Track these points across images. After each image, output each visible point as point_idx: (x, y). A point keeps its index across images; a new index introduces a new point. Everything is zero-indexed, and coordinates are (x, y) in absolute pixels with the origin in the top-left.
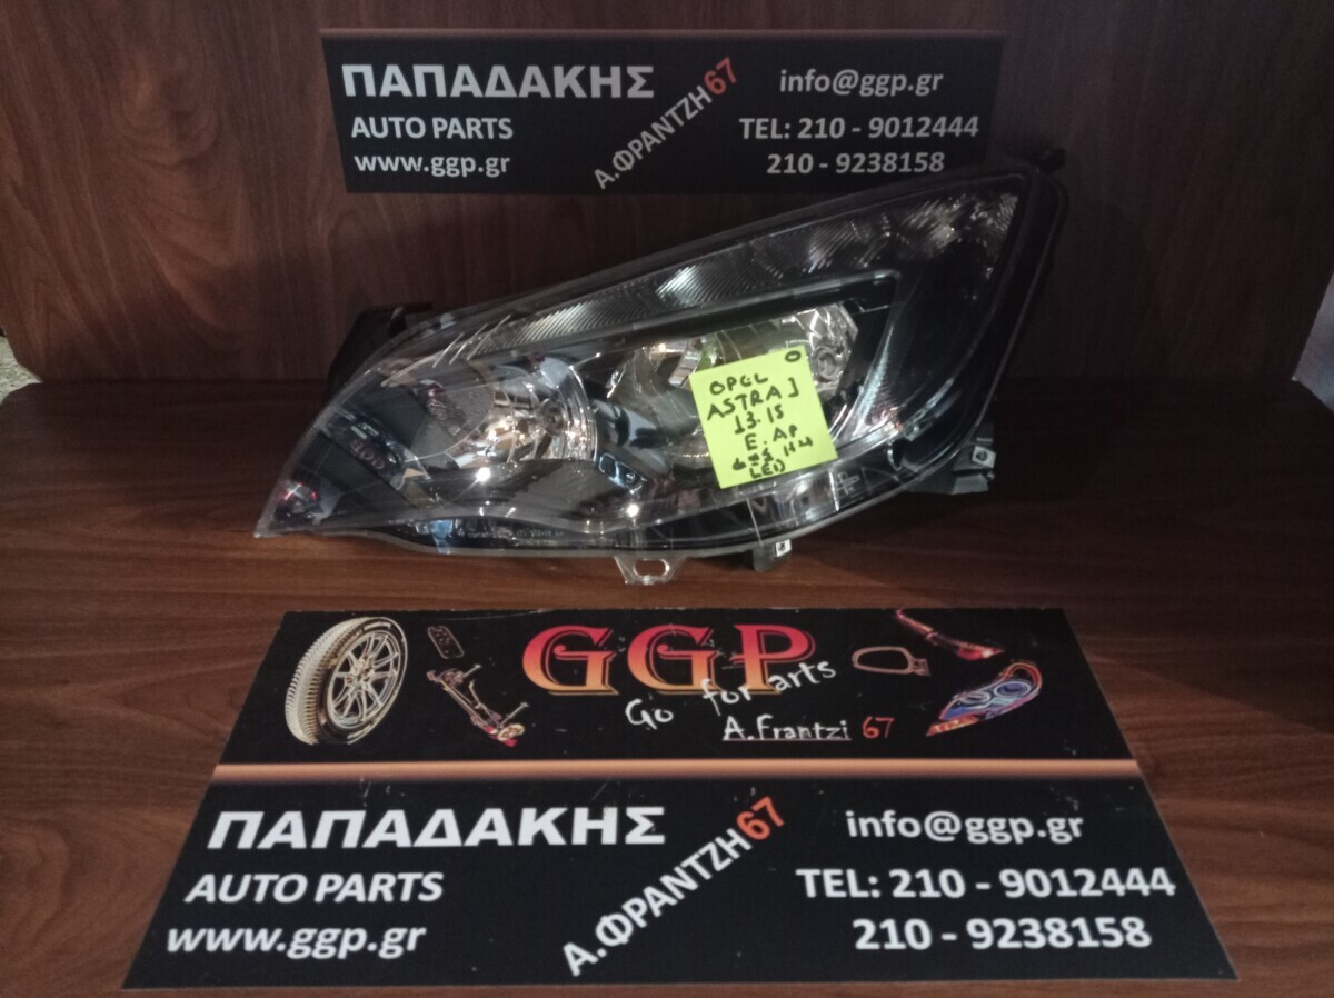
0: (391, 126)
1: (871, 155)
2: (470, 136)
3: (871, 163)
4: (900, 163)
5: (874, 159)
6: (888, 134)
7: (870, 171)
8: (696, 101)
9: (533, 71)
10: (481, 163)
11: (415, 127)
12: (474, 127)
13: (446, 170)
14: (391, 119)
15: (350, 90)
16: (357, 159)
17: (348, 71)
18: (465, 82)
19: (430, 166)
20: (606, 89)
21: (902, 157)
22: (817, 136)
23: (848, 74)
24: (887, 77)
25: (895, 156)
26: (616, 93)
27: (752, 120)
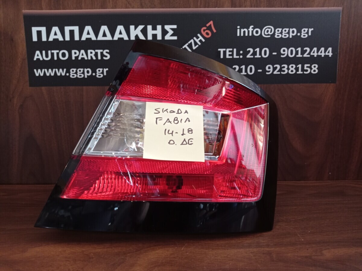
0: (52, 54)
1: (283, 66)
2: (89, 58)
3: (283, 69)
4: (297, 69)
5: (284, 67)
6: (290, 56)
7: (282, 73)
8: (197, 41)
9: (120, 28)
10: (94, 71)
11: (64, 54)
12: (91, 54)
13: (77, 75)
14: (53, 51)
15: (35, 39)
16: (35, 70)
17: (35, 30)
18: (88, 33)
19: (69, 73)
20: (155, 36)
21: (298, 66)
22: (256, 57)
23: (269, 28)
24: (287, 29)
25: (294, 66)
26: (159, 37)
27: (225, 50)
